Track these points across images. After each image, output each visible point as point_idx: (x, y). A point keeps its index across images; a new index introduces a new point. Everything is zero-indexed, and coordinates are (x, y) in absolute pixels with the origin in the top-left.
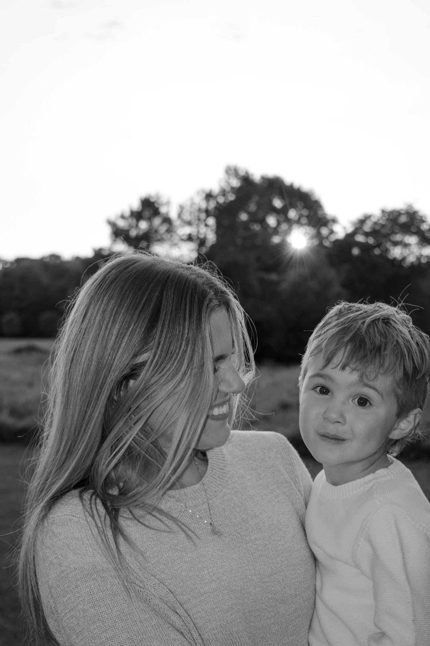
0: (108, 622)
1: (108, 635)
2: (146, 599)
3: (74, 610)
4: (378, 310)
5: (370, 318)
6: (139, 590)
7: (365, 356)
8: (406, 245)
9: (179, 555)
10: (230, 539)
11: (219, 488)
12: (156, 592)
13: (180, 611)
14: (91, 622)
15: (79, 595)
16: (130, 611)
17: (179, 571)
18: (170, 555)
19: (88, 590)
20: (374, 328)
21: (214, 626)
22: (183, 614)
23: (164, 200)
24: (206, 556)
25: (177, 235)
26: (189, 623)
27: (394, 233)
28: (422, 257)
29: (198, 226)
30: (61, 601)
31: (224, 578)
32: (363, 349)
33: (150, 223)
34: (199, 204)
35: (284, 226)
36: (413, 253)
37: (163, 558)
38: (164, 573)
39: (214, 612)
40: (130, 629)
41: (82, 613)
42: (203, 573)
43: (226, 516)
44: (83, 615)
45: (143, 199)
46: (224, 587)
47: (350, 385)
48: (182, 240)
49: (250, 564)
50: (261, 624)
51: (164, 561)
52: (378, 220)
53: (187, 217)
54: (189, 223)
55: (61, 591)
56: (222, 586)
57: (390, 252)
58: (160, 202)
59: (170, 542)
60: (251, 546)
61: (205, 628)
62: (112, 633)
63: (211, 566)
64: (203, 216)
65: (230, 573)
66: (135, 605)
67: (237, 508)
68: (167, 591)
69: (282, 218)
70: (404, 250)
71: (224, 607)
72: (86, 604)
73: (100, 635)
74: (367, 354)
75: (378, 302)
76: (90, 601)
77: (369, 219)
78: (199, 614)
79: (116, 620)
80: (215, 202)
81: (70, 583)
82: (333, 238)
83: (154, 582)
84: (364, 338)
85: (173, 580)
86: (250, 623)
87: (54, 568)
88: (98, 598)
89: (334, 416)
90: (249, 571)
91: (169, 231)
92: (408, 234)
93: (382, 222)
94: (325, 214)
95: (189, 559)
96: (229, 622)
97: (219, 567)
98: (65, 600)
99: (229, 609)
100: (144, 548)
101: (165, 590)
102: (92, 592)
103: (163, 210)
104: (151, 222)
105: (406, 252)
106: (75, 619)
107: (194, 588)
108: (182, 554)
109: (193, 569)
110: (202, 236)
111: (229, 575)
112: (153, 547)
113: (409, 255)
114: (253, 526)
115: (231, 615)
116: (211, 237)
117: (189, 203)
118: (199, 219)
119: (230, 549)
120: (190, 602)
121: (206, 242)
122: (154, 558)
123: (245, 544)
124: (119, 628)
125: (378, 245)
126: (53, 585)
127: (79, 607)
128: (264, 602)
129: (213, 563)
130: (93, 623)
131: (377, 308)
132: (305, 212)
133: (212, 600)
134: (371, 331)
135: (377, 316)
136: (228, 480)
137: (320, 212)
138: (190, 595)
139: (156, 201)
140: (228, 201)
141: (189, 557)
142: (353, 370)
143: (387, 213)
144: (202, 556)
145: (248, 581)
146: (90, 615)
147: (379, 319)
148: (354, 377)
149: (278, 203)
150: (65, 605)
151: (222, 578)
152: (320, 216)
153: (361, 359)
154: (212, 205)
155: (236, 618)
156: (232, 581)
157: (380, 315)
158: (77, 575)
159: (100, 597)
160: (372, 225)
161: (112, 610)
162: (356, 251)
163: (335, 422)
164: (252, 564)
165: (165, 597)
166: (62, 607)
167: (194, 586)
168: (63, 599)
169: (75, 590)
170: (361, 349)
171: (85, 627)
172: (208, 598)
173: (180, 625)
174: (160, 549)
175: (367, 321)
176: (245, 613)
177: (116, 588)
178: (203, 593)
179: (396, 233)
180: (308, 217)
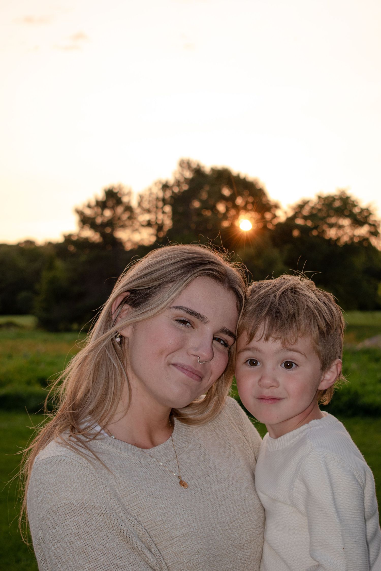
0: (91, 554)
1: (90, 566)
2: (126, 536)
3: (62, 542)
4: (284, 282)
5: (279, 291)
6: (121, 528)
7: (283, 325)
8: (340, 227)
9: (155, 502)
10: (195, 491)
11: (186, 444)
12: (135, 531)
13: (154, 550)
14: (76, 553)
15: (67, 528)
16: (111, 546)
17: (154, 515)
18: (148, 500)
19: (75, 524)
20: (285, 299)
21: (181, 567)
22: (157, 554)
23: (126, 191)
24: (179, 504)
25: (138, 221)
26: (162, 562)
27: (329, 216)
28: (355, 238)
29: (156, 213)
30: (50, 532)
31: (193, 525)
32: (279, 319)
33: (113, 212)
34: (157, 193)
35: (232, 212)
36: (346, 233)
37: (142, 503)
38: (141, 516)
39: (182, 554)
40: (111, 562)
41: (68, 545)
42: (176, 519)
43: (191, 469)
44: (69, 546)
45: (107, 190)
46: (193, 534)
47: (275, 353)
48: (143, 226)
49: (213, 513)
50: (222, 569)
51: (141, 505)
52: (315, 205)
53: (146, 205)
54: (148, 211)
55: (51, 523)
56: (191, 532)
57: (326, 233)
58: (122, 193)
59: (148, 489)
60: (212, 497)
61: (174, 568)
62: (94, 564)
63: (182, 513)
64: (160, 204)
65: (199, 520)
66: (116, 541)
67: (200, 463)
68: (144, 532)
69: (230, 205)
70: (338, 231)
71: (192, 550)
72: (73, 536)
73: (84, 565)
74: (284, 323)
75: (282, 275)
76: (77, 534)
77: (307, 204)
78: (169, 555)
79: (99, 553)
80: (171, 192)
81: (60, 516)
82: (276, 222)
83: (133, 522)
84: (278, 310)
85: (148, 523)
86: (213, 567)
87: (46, 503)
88: (83, 532)
89: (267, 381)
90: (213, 520)
91: (130, 218)
92: (342, 217)
93: (319, 207)
94: (268, 201)
95: (164, 506)
96: (195, 564)
97: (189, 515)
98: (54, 531)
99: (196, 553)
100: (126, 493)
101: (143, 530)
102: (79, 526)
103: (125, 199)
104: (114, 210)
105: (340, 233)
106: (61, 550)
107: (166, 532)
108: (158, 500)
109: (167, 515)
110: (160, 222)
111: (198, 523)
112: (133, 492)
113: (343, 235)
114: (213, 479)
115: (197, 559)
116: (168, 223)
117: (148, 193)
118: (157, 207)
119: (196, 500)
120: (162, 544)
121: (164, 227)
122: (133, 502)
123: (207, 496)
124: (101, 561)
125: (316, 227)
126: (44, 517)
127: (67, 539)
128: (225, 548)
129: (185, 510)
130: (78, 554)
131: (283, 281)
132: (251, 199)
133: (181, 544)
134: (283, 302)
135: (285, 288)
136: (193, 437)
137: (264, 199)
138: (163, 537)
139: (118, 192)
140: (182, 191)
141: (164, 504)
142: (276, 339)
143: (323, 198)
144: (175, 504)
145: (213, 528)
146: (76, 547)
147: (287, 290)
148: (278, 345)
149: (226, 192)
150: (54, 536)
151: (191, 525)
152: (264, 203)
153: (280, 328)
154: (168, 194)
155: (202, 561)
156: (200, 528)
157: (288, 286)
158: (66, 510)
159: (86, 531)
160: (310, 209)
161: (95, 544)
162: (296, 233)
163: (270, 387)
164: (214, 513)
165: (142, 537)
166: (51, 538)
167: (166, 530)
168: (52, 531)
169: (64, 523)
170: (278, 319)
171: (70, 557)
172: (178, 542)
173: (154, 563)
174: (139, 494)
175: (278, 294)
176: (209, 558)
177: (101, 525)
178: (174, 537)
179: (331, 217)
180: (253, 203)
